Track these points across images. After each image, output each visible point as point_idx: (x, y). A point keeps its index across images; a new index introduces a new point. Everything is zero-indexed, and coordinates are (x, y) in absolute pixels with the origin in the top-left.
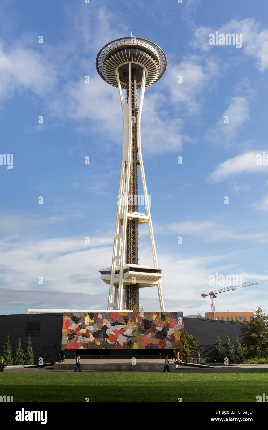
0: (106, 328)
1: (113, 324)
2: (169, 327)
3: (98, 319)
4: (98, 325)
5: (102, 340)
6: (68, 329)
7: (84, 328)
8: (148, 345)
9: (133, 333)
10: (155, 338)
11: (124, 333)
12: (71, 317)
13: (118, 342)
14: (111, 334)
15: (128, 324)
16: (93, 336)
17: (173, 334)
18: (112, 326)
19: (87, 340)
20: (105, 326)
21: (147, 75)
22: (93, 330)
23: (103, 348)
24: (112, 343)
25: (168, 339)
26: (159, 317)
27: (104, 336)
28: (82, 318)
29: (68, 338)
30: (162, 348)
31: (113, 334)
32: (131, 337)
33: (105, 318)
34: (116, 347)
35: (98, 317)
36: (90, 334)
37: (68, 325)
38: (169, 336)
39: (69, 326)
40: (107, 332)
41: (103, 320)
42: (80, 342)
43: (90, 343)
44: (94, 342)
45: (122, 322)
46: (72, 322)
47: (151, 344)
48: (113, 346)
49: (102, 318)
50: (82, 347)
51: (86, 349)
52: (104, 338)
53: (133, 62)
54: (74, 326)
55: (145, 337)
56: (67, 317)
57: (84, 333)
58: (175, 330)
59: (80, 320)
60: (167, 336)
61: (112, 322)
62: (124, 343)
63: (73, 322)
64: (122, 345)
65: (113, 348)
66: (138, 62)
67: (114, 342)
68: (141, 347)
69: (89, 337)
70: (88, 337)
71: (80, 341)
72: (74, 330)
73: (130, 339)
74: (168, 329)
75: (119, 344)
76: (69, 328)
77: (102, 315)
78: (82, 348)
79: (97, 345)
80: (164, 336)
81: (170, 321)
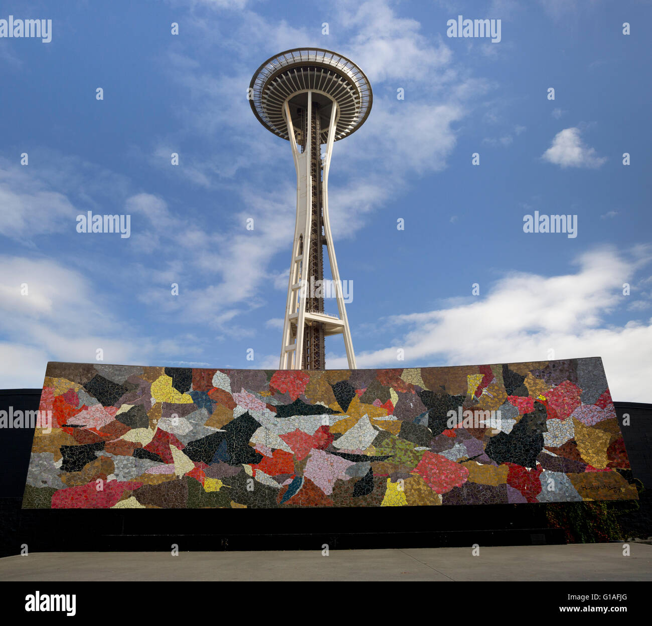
0: (249, 424)
1: (283, 412)
2: (546, 418)
3: (210, 392)
4: (210, 412)
5: (232, 470)
6: (64, 426)
7: (145, 423)
8: (456, 492)
9: (377, 442)
10: (484, 462)
11: (336, 444)
12: (85, 380)
13: (308, 481)
14: (273, 450)
15: (351, 408)
16: (186, 458)
17: (572, 443)
18: (278, 416)
19: (155, 470)
20: (246, 417)
21: (339, 115)
22: (187, 431)
23: (234, 505)
24: (280, 486)
25: (549, 463)
26: (494, 381)
27: (238, 456)
28: (137, 386)
29: (64, 462)
30: (524, 500)
31: (285, 447)
32: (372, 459)
33: (243, 390)
34: (299, 500)
35: (210, 385)
36: (172, 447)
37: (66, 411)
38: (553, 450)
39: (70, 415)
40: (253, 440)
41: (235, 395)
42: (121, 479)
43: (174, 484)
44: (192, 480)
45: (322, 404)
46: (84, 398)
47: (471, 485)
48: (285, 499)
49: (228, 389)
50: (133, 498)
51: (150, 507)
52: (239, 462)
53: (315, 91)
54: (98, 415)
55: (437, 457)
56: (63, 380)
57: (144, 445)
58: (576, 427)
59: (128, 395)
60: (544, 451)
61: (275, 403)
62: (339, 484)
63: (94, 399)
64: (328, 490)
65: (287, 504)
66: (324, 90)
67: (289, 481)
68: (422, 499)
69: (167, 459)
70: (161, 461)
71: (121, 474)
72: (94, 429)
73: (365, 468)
74: (543, 424)
75: (315, 488)
76: (71, 421)
77: (232, 377)
78: (132, 503)
79: (207, 490)
80: (528, 451)
81: (546, 395)
